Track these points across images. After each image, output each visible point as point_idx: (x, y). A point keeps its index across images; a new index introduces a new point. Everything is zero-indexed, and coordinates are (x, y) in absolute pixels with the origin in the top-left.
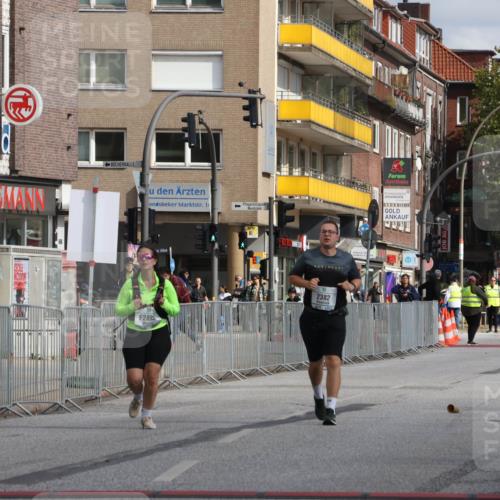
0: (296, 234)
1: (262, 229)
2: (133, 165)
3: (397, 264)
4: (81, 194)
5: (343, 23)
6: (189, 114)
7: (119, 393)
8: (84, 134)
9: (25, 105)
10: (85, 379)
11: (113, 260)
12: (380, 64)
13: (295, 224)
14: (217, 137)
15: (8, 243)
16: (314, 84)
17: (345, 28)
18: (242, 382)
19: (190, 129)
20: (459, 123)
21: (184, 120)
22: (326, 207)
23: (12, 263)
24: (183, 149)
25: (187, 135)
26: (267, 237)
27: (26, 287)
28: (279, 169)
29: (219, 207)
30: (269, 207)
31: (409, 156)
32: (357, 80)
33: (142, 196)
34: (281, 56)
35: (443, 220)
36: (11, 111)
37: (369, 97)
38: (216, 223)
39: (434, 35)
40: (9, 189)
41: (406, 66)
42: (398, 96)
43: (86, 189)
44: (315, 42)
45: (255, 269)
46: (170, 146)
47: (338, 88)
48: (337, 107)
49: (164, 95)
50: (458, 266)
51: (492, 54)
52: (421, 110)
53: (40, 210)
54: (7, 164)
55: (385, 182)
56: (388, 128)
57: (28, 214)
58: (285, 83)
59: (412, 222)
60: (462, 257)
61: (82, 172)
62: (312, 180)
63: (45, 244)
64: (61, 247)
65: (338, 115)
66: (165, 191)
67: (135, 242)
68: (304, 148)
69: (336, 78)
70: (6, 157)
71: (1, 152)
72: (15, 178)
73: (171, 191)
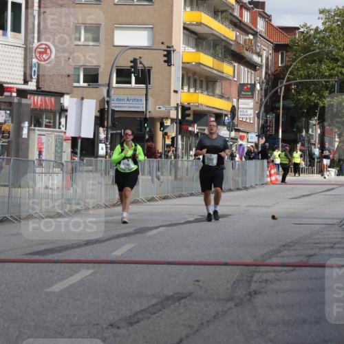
0: (191, 123)
1: (173, 120)
2: (103, 85)
3: (246, 140)
4: (75, 100)
5: (218, 11)
6: (134, 59)
11: (92, 136)
12: (238, 34)
13: (191, 118)
14: (149, 71)
15: (35, 126)
16: (202, 43)
17: (220, 14)
18: (160, 202)
19: (135, 66)
20: (280, 65)
21: (131, 62)
22: (208, 109)
23: (36, 137)
24: (131, 77)
25: (133, 70)
26: (175, 125)
27: (44, 150)
28: (182, 89)
29: (150, 109)
30: (177, 108)
31: (253, 82)
32: (226, 41)
33: (108, 102)
34: (185, 28)
35: (271, 117)
37: (232, 51)
38: (148, 117)
39: (267, 18)
40: (36, 97)
41: (252, 34)
42: (247, 50)
43: (78, 97)
44: (203, 22)
45: (168, 142)
46: (124, 76)
47: (215, 45)
48: (214, 56)
49: (121, 49)
50: (278, 142)
51: (298, 29)
52: (260, 58)
53: (53, 109)
54: (35, 84)
55: (240, 96)
56: (242, 67)
57: (46, 111)
58: (187, 43)
59: (254, 118)
60: (280, 137)
61: (76, 89)
62: (200, 94)
63: (55, 127)
64: (63, 129)
65: (215, 60)
66: (120, 100)
67: (103, 127)
68: (196, 78)
69: (214, 40)
70: (34, 80)
71: (31, 78)
72: (39, 92)
73: (124, 100)
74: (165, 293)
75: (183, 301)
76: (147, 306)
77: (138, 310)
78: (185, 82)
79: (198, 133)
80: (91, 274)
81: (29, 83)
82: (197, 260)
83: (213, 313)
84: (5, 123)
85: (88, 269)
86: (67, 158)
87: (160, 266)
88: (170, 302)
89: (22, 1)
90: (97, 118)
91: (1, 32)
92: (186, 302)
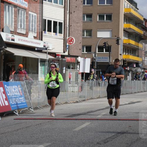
0: (127, 67)
2: (93, 53)
4: (82, 59)
5: (137, 23)
7: (90, 99)
8: (83, 47)
9: (71, 41)
10: (83, 96)
11: (89, 72)
12: (145, 32)
14: (110, 47)
15: (68, 69)
16: (131, 36)
19: (105, 45)
21: (104, 43)
22: (133, 61)
23: (68, 73)
24: (103, 49)
25: (104, 47)
27: (71, 77)
28: (123, 53)
29: (111, 61)
30: (121, 61)
32: (140, 35)
33: (95, 59)
34: (124, 30)
36: (69, 42)
38: (110, 64)
40: (68, 58)
44: (131, 27)
46: (101, 49)
47: (136, 37)
48: (135, 41)
49: (100, 38)
53: (74, 62)
54: (68, 53)
56: (146, 44)
57: (72, 63)
58: (125, 36)
61: (83, 54)
62: (130, 55)
63: (75, 69)
64: (78, 69)
66: (99, 58)
67: (93, 68)
68: (128, 49)
69: (135, 35)
70: (67, 51)
71: (66, 50)
72: (69, 56)
73: (101, 58)
74: (118, 131)
75: (124, 134)
76: (111, 136)
77: (108, 137)
78: (124, 51)
79: (129, 70)
80: (89, 124)
81: (66, 52)
82: (130, 119)
83: (136, 139)
85: (88, 122)
86: (80, 80)
87: (115, 121)
88: (120, 134)
89: (63, 22)
90: (91, 65)
91: (55, 33)
92: (126, 134)
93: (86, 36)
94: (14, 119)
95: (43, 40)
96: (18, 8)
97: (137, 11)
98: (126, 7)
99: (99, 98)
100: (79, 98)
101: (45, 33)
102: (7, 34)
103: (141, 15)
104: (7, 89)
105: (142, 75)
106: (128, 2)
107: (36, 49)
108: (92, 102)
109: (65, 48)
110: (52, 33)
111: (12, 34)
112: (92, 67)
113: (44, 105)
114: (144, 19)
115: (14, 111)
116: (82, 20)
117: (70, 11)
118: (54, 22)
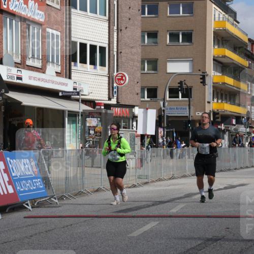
0: (220, 123)
2: (161, 100)
4: (142, 110)
5: (237, 48)
6: (181, 81)
7: (156, 181)
8: (143, 89)
9: (122, 79)
10: (144, 176)
11: (154, 134)
12: (250, 62)
14: (191, 89)
16: (226, 69)
19: (181, 86)
21: (179, 83)
22: (230, 113)
24: (178, 94)
25: (180, 89)
28: (213, 100)
29: (192, 114)
33: (164, 111)
34: (214, 60)
36: (117, 81)
38: (191, 120)
40: (116, 109)
43: (144, 108)
44: (226, 55)
46: (174, 93)
47: (235, 71)
48: (234, 78)
49: (171, 75)
53: (128, 116)
54: (116, 100)
55: (252, 104)
57: (123, 117)
58: (215, 69)
61: (143, 102)
62: (225, 104)
63: (129, 128)
64: (135, 129)
65: (235, 81)
66: (172, 109)
67: (161, 127)
68: (223, 93)
69: (234, 67)
70: (115, 98)
71: (113, 96)
72: (118, 105)
73: (174, 109)
74: (207, 236)
75: (218, 242)
76: (195, 245)
77: (189, 248)
78: (215, 96)
79: (224, 129)
80: (157, 225)
81: (112, 100)
82: (227, 214)
83: (239, 250)
84: (97, 126)
85: (157, 221)
86: (138, 148)
87: (202, 219)
88: (210, 242)
89: (106, 46)
90: (157, 121)
91: (92, 66)
92: (221, 242)
93: (148, 70)
94: (25, 217)
95: (72, 78)
96: (27, 22)
97: (236, 26)
98: (217, 19)
99: (173, 179)
100: (137, 180)
101: (75, 65)
102: (9, 67)
103: (244, 33)
104: (11, 163)
105: (247, 137)
106: (221, 9)
107: (60, 94)
108: (161, 186)
109: (111, 91)
110: (88, 66)
111: (18, 67)
112: (158, 124)
113: (76, 192)
114: (250, 40)
115: (24, 203)
116: (140, 42)
117: (119, 27)
118: (91, 46)
